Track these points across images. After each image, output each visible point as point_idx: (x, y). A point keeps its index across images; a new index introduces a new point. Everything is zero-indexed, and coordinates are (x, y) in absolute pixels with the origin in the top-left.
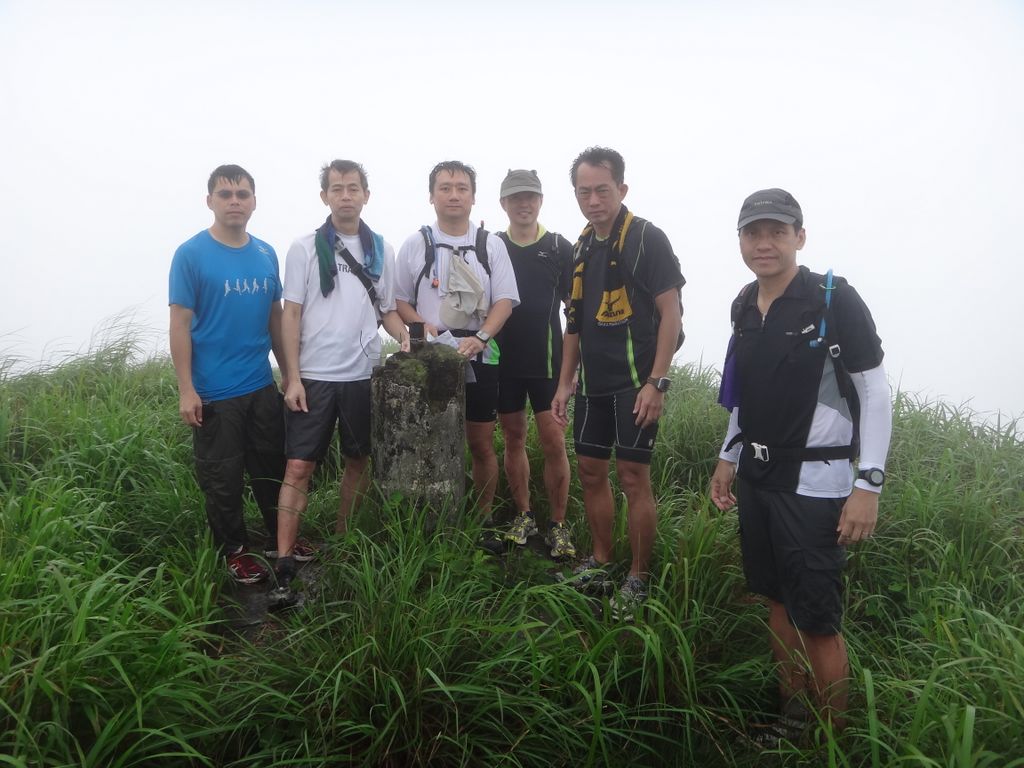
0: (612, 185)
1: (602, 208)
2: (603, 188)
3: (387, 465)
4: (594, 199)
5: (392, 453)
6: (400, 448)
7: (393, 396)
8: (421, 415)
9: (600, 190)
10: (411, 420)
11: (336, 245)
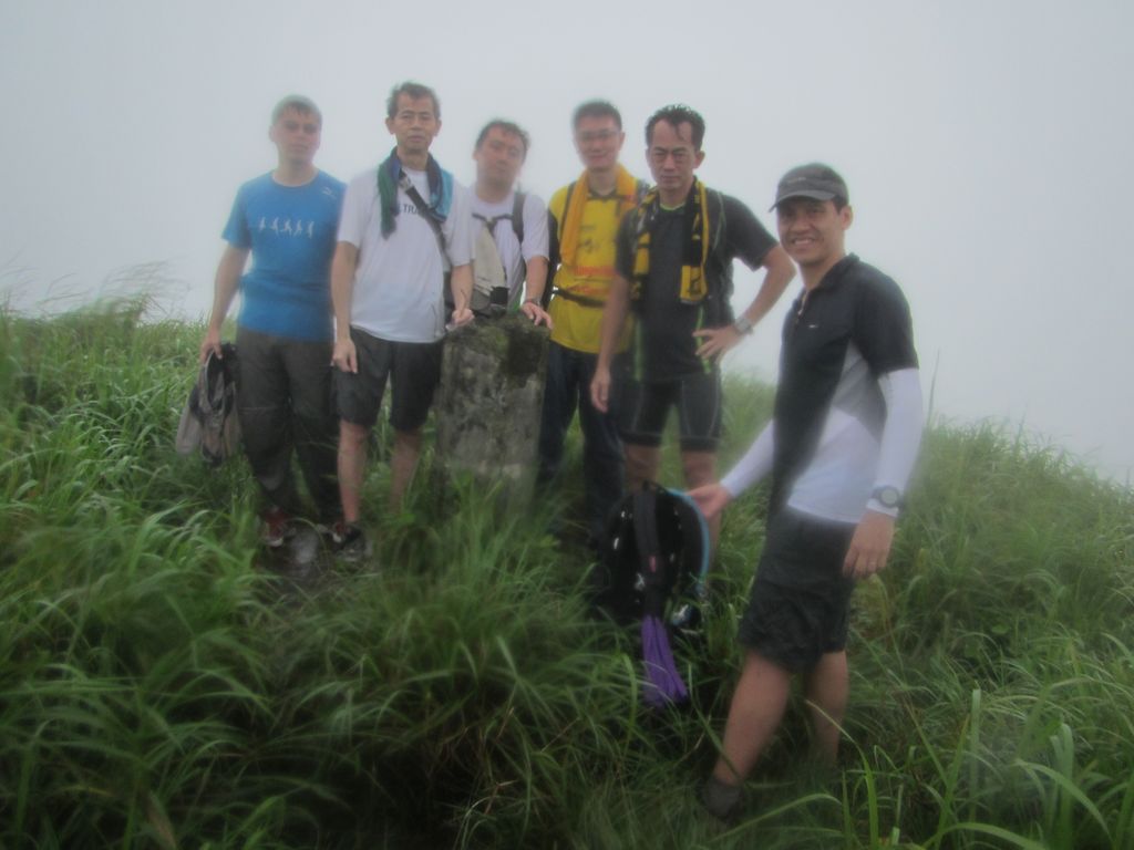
0: (690, 150)
1: (676, 173)
2: (681, 152)
3: (454, 441)
4: (669, 163)
5: (462, 428)
6: (471, 423)
7: (470, 365)
8: (498, 389)
9: (677, 153)
10: (487, 393)
11: (402, 182)
